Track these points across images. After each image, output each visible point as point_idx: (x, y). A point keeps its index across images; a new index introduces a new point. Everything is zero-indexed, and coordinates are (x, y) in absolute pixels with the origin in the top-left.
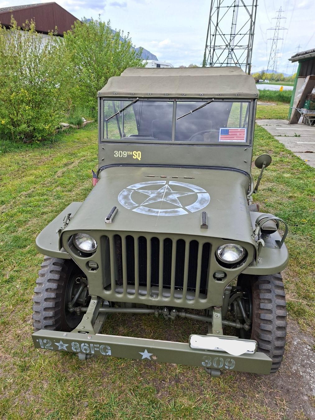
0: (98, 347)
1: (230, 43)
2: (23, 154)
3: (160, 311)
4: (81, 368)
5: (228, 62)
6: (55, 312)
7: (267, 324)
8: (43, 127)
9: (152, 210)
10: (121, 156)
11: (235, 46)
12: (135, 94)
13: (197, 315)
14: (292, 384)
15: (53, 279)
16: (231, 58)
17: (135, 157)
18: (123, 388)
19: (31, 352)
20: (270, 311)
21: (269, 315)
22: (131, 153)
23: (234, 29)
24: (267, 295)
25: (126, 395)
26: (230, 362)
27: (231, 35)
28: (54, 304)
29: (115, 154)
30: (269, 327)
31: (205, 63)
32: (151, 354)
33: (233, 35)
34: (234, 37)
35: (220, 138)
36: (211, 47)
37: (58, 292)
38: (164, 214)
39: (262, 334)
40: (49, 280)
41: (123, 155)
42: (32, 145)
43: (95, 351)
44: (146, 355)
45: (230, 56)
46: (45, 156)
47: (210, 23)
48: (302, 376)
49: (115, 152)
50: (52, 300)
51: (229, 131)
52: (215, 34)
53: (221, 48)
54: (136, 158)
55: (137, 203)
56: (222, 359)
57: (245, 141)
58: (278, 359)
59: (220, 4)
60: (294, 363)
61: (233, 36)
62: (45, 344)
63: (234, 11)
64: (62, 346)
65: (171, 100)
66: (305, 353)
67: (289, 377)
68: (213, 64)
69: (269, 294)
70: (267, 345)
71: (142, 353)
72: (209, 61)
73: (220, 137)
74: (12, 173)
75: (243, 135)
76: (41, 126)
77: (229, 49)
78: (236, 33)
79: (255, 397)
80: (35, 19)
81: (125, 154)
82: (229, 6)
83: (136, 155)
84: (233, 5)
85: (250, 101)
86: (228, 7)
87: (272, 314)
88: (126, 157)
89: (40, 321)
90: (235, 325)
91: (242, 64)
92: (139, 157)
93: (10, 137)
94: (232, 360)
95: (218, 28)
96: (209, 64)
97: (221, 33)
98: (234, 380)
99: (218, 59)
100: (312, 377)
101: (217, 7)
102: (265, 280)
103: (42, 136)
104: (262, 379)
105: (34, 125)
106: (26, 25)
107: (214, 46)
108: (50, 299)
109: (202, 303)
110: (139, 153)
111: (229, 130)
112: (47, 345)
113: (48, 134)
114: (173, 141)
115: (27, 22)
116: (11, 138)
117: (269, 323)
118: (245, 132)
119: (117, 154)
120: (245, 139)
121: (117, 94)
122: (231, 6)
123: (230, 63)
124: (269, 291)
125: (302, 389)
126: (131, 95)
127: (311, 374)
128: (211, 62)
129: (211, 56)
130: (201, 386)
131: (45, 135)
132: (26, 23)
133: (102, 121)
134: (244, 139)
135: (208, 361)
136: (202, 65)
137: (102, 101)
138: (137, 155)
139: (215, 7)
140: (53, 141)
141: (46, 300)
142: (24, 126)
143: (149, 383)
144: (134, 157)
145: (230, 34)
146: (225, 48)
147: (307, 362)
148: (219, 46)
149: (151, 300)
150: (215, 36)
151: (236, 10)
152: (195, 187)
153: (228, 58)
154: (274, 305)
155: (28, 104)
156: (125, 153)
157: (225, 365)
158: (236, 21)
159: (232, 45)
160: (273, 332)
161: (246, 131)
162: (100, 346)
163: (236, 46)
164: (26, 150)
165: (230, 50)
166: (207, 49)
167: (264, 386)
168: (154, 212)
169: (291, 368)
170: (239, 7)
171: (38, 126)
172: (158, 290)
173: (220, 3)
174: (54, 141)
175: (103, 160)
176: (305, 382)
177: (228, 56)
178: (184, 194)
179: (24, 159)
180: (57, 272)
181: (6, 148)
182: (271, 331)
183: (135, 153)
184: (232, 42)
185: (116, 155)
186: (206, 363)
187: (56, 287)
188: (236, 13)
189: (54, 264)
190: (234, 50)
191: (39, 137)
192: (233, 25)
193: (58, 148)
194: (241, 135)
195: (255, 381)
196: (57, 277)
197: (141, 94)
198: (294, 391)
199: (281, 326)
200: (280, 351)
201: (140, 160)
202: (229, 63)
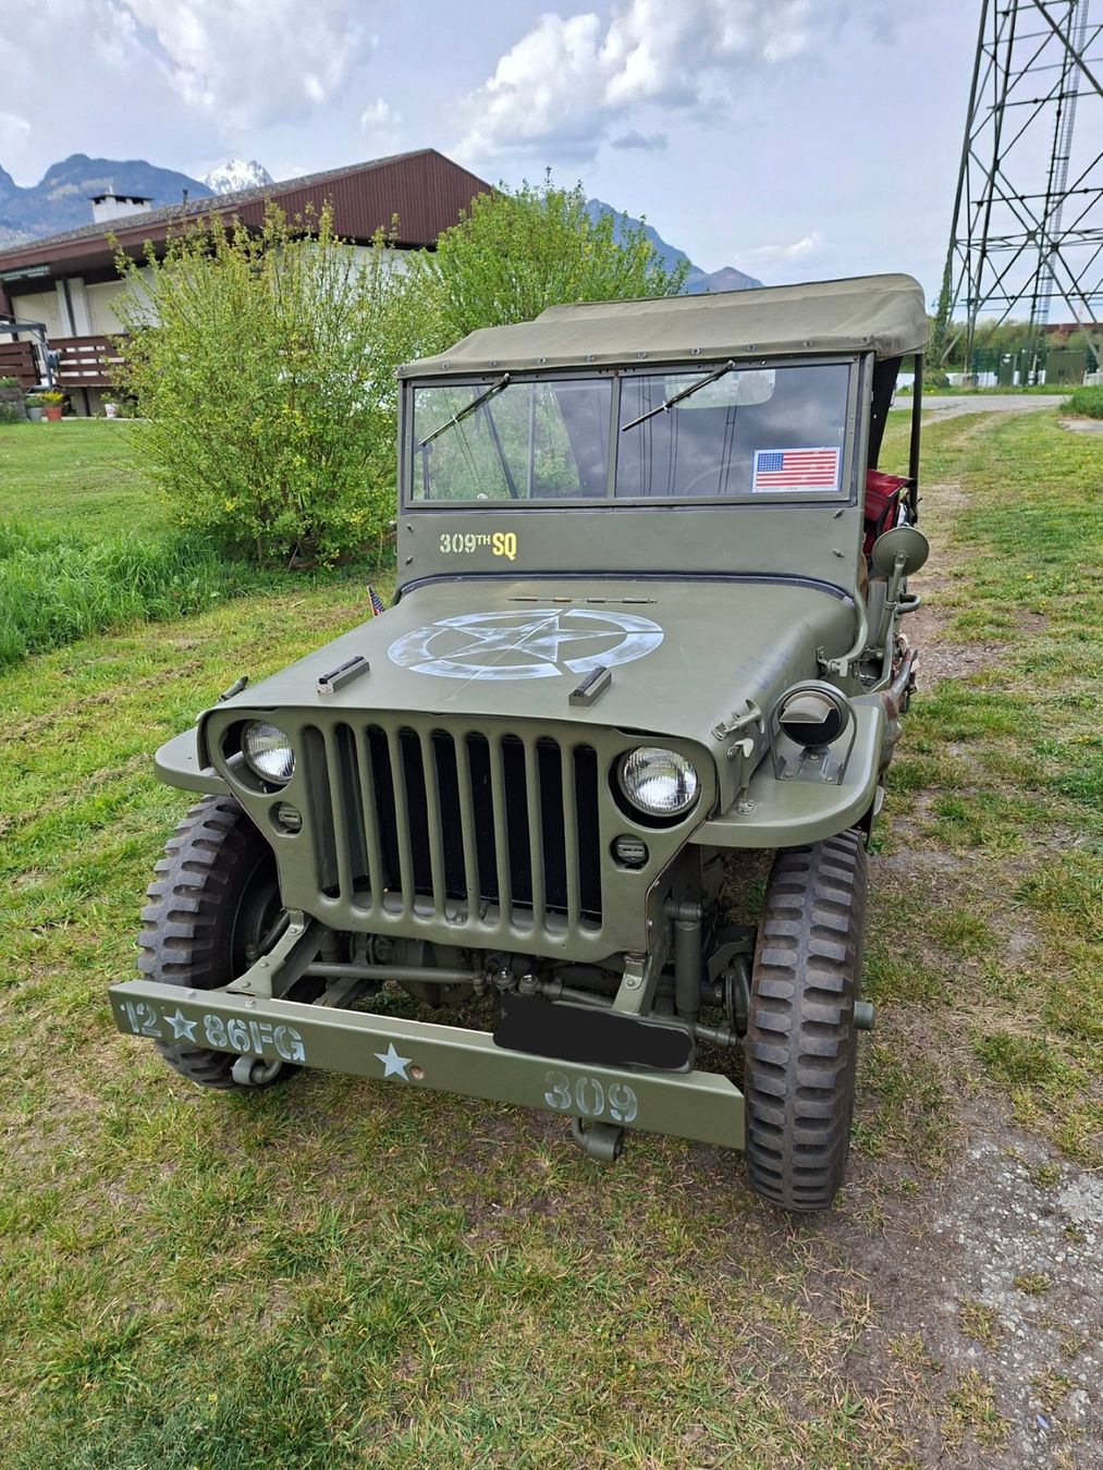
0: (270, 1034)
1: (1044, 223)
2: (281, 600)
3: (489, 978)
4: (272, 1144)
5: (1039, 292)
6: (193, 953)
7: (776, 1011)
8: (344, 520)
9: (463, 668)
10: (460, 550)
11: (1066, 233)
12: (499, 364)
13: (598, 997)
14: (916, 1263)
15: (197, 863)
16: (1049, 278)
17: (499, 550)
18: (373, 1208)
19: (153, 1094)
20: (786, 971)
21: (783, 983)
22: (489, 539)
23: (1060, 174)
24: (787, 925)
25: (377, 1224)
26: (622, 1096)
27: (1048, 195)
28: (192, 929)
29: (442, 543)
30: (779, 1021)
31: (949, 299)
32: (406, 1061)
33: (1055, 195)
34: (1061, 202)
35: (755, 482)
36: (972, 243)
37: (205, 899)
38: (490, 677)
39: (760, 1044)
40: (187, 865)
41: (465, 546)
42: (311, 576)
43: (264, 1045)
44: (394, 1064)
45: (1045, 272)
46: (342, 607)
47: (965, 162)
48: (963, 1248)
49: (442, 539)
50: (188, 918)
51: (783, 459)
52: (986, 198)
53: (1010, 245)
54: (501, 553)
55: (432, 655)
56: (596, 1084)
57: (836, 489)
58: (816, 1133)
59: (1005, 92)
60: (948, 1210)
61: (1057, 198)
62: (141, 1020)
63: (1059, 113)
64: (182, 1025)
65: (605, 374)
66: (1000, 1186)
67: (913, 1242)
68: (980, 302)
69: (793, 923)
70: (774, 1080)
71: (382, 1057)
72: (964, 294)
73: (755, 477)
74: (237, 651)
75: (830, 468)
76: (338, 515)
77: (1041, 246)
78: (1067, 190)
79: (774, 1280)
80: (335, 200)
81: (470, 543)
82: (1040, 98)
83: (503, 543)
84: (1057, 94)
85: (850, 360)
86: (1036, 101)
87: (793, 981)
88: (472, 550)
89: (154, 974)
90: (714, 1034)
91: (1094, 296)
92: (510, 550)
93: (251, 554)
94: (626, 1089)
95: (998, 179)
96: (965, 303)
97: (1009, 194)
98: (721, 1227)
99: (998, 282)
100: (998, 1253)
101: (993, 104)
102: (793, 885)
103: (343, 548)
104: (816, 1236)
105: (319, 513)
106: (305, 217)
107: (985, 239)
108: (183, 913)
109: (586, 941)
110: (510, 539)
111: (783, 454)
112: (146, 1024)
113: (362, 542)
114: (610, 499)
115: (309, 208)
116: (254, 557)
117: (783, 1009)
118: (837, 460)
119: (448, 544)
120: (836, 480)
121: (451, 367)
122: (1048, 99)
123: (1044, 293)
124: (794, 913)
125: (949, 1280)
126: (489, 367)
127: (999, 1246)
128: (973, 296)
129: (970, 278)
130: (608, 1229)
131: (351, 545)
132: (307, 211)
133: (407, 447)
134: (832, 483)
135: (562, 1089)
136: (937, 309)
137: (409, 390)
138: (506, 546)
139: (989, 108)
140: (379, 563)
141: (172, 915)
142: (288, 517)
143: (452, 1203)
144: (495, 550)
145: (1045, 192)
146: (1025, 244)
147: (1000, 1211)
148: (1002, 239)
149: (445, 928)
150: (985, 204)
151: (1068, 109)
152: (637, 621)
153: (1037, 279)
154: (804, 954)
155: (298, 449)
156: (470, 540)
157: (608, 1106)
158: (1068, 148)
159: (1053, 230)
160: (791, 1038)
161: (838, 455)
162: (274, 1029)
163: (1070, 232)
164: (294, 591)
165: (1046, 251)
166: (955, 252)
167: (814, 1257)
168: (467, 671)
169: (931, 1221)
170: (1079, 98)
171: (331, 515)
172: (467, 906)
173: (1008, 88)
174: (382, 564)
175: (409, 562)
176: (963, 1265)
177: (1037, 272)
178: (588, 634)
179: (280, 615)
180: (210, 845)
181: (235, 585)
182: (787, 1034)
183: (499, 538)
184: (1054, 221)
185: (445, 547)
186: (557, 1097)
187: (203, 884)
188: (1067, 118)
189: (206, 825)
190: (1060, 249)
191: (332, 551)
192: (1056, 161)
193: (388, 583)
194: (822, 468)
195: (788, 1238)
196: (207, 857)
197: (518, 362)
198: (914, 1283)
199: (818, 1020)
200: (818, 1104)
201: (512, 558)
202: (1041, 296)
